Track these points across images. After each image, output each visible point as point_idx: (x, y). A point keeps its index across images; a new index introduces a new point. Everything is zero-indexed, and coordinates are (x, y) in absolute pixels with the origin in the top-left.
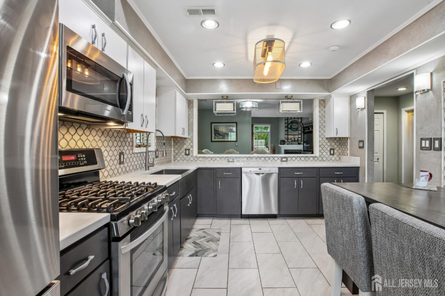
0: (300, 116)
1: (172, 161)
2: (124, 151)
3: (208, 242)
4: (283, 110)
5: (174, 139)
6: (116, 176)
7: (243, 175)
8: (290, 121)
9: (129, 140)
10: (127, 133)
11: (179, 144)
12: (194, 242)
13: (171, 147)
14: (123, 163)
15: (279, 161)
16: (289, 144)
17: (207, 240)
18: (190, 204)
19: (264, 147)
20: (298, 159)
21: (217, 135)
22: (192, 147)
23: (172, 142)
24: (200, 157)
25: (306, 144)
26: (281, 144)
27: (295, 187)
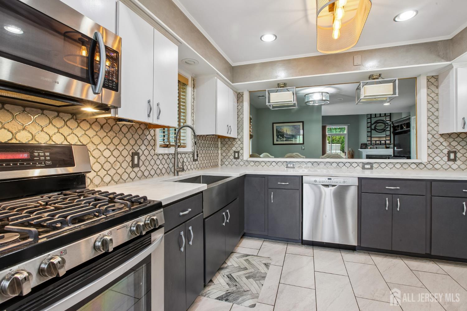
0: (388, 112)
1: (219, 165)
2: (140, 151)
3: (248, 278)
4: (365, 95)
5: (221, 139)
6: (125, 182)
7: (305, 185)
8: (374, 120)
9: (149, 137)
10: (145, 129)
11: (227, 146)
12: (230, 276)
13: (217, 149)
14: (138, 165)
15: (359, 168)
16: (373, 148)
17: (247, 275)
18: (226, 222)
19: (339, 151)
20: (391, 166)
21: (280, 136)
22: (242, 149)
23: (219, 143)
24: (251, 161)
25: (397, 149)
26: (361, 148)
27: (387, 209)
